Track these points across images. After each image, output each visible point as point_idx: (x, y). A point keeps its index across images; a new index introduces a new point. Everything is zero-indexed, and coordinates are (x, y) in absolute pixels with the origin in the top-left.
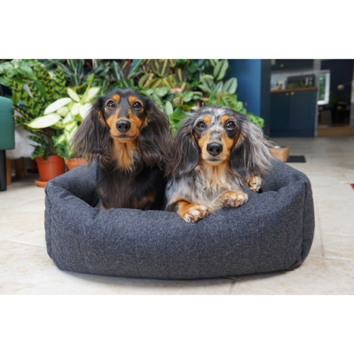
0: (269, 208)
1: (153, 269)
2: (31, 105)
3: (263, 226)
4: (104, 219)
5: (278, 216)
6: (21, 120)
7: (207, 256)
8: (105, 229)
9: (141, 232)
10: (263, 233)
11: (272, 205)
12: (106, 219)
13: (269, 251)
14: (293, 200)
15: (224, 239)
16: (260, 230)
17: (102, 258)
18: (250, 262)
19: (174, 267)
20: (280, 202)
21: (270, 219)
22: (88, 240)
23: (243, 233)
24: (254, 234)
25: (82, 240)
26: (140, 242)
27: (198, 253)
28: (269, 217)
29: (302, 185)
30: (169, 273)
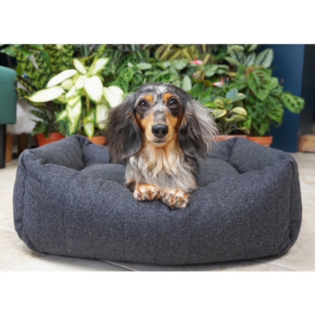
0: (256, 184)
1: (140, 249)
2: (36, 77)
3: (252, 201)
4: (94, 189)
5: (266, 191)
6: (24, 93)
7: (199, 235)
8: (95, 200)
9: (132, 207)
10: (253, 209)
11: (258, 181)
12: (96, 190)
13: (260, 230)
14: (280, 177)
15: (215, 215)
16: (250, 206)
17: (86, 231)
18: (241, 243)
19: (163, 248)
20: (266, 179)
21: (258, 195)
22: (75, 210)
23: (234, 209)
24: (245, 210)
25: (68, 210)
26: (130, 218)
27: (190, 231)
28: (258, 193)
29: (288, 163)
30: (157, 254)
